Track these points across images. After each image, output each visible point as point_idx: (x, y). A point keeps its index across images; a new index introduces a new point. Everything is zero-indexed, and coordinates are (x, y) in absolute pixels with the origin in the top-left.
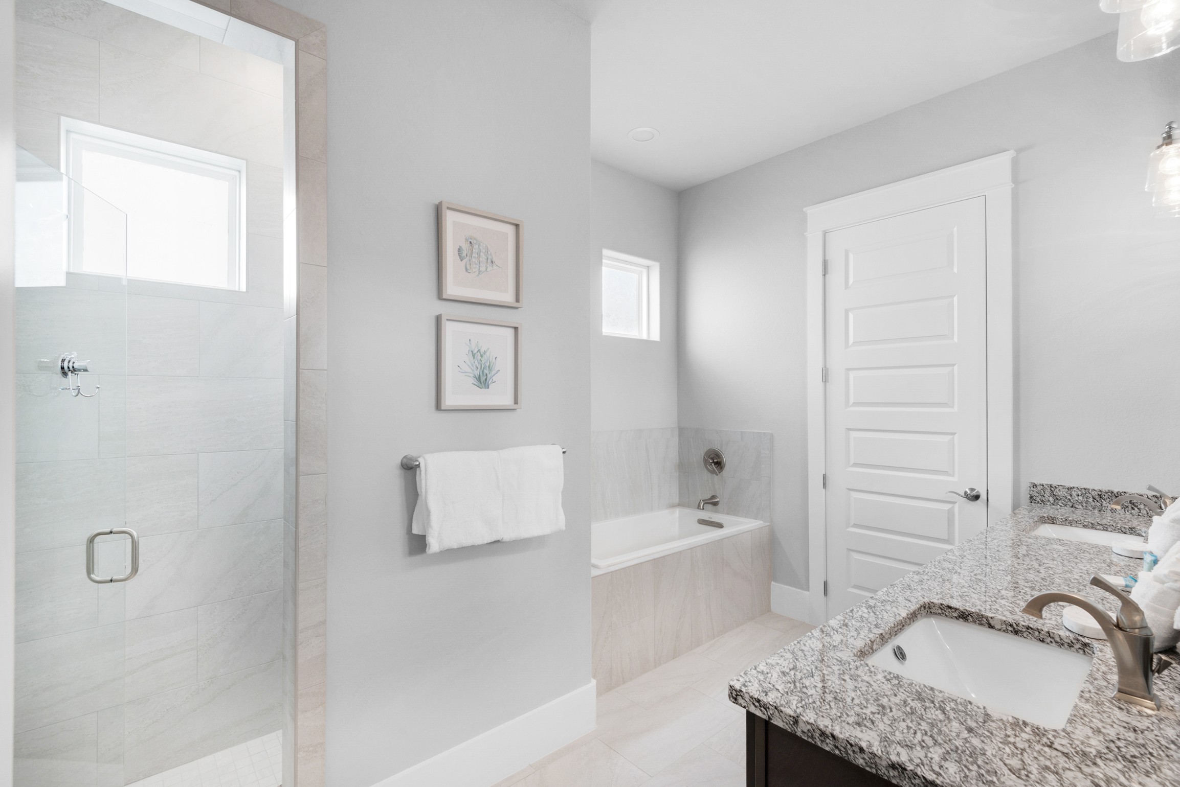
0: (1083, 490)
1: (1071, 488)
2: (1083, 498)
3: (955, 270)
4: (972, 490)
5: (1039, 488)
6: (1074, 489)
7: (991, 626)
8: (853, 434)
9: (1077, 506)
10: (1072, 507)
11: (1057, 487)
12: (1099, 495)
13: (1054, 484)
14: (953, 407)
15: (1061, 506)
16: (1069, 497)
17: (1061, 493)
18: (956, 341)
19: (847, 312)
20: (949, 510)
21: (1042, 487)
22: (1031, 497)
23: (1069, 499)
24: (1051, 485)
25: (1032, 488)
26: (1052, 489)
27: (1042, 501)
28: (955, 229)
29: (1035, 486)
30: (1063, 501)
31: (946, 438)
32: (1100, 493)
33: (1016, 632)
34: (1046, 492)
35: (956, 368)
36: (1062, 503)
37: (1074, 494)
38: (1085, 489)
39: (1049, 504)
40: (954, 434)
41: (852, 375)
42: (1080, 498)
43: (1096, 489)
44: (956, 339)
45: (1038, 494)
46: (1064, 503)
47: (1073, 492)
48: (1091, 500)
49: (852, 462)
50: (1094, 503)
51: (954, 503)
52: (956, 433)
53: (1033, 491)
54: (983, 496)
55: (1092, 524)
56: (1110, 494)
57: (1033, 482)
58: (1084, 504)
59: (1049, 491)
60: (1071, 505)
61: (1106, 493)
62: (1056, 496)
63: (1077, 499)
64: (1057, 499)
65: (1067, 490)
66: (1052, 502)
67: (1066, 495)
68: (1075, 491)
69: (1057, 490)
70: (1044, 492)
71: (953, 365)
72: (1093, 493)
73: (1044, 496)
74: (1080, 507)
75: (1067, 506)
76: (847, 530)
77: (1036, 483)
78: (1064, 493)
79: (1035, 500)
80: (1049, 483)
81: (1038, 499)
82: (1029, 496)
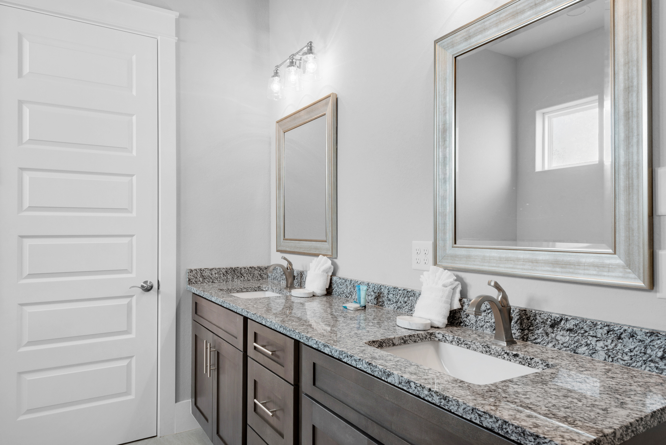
0: (218, 270)
1: (212, 269)
2: (218, 275)
3: (134, 93)
4: (146, 282)
5: (194, 272)
6: (214, 270)
7: (394, 345)
8: (27, 242)
9: (215, 282)
10: (212, 282)
11: (204, 269)
12: (226, 271)
13: (203, 267)
14: (131, 212)
15: (206, 283)
16: (211, 276)
17: (207, 274)
18: (135, 155)
19: (21, 103)
20: (128, 304)
21: (195, 271)
22: (189, 280)
23: (211, 277)
24: (201, 269)
25: (190, 273)
26: (202, 272)
27: (196, 282)
28: (134, 57)
29: (191, 271)
30: (207, 279)
31: (126, 240)
32: (226, 270)
33: (405, 342)
34: (198, 275)
35: (134, 178)
36: (207, 281)
37: (213, 273)
38: (219, 269)
39: (199, 283)
40: (132, 236)
41: (27, 176)
42: (217, 275)
43: (224, 268)
44: (134, 153)
45: (193, 277)
46: (208, 280)
47: (213, 272)
48: (222, 276)
49: (26, 272)
50: (223, 278)
51: (132, 296)
52: (134, 235)
53: (190, 275)
54: (155, 286)
55: (241, 289)
56: (231, 270)
57: (190, 268)
58: (219, 279)
59: (200, 273)
60: (212, 281)
61: (229, 269)
62: (203, 276)
63: (215, 276)
64: (204, 278)
65: (209, 271)
66: (201, 281)
67: (209, 274)
68: (214, 271)
69: (204, 272)
70: (197, 274)
71: (133, 175)
72: (223, 271)
73: (197, 278)
74: (217, 281)
75: (210, 282)
76: (19, 351)
77: (192, 269)
78: (208, 273)
79: (191, 282)
80: (200, 268)
81: (193, 281)
82: (188, 279)
